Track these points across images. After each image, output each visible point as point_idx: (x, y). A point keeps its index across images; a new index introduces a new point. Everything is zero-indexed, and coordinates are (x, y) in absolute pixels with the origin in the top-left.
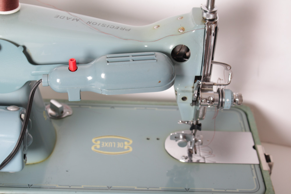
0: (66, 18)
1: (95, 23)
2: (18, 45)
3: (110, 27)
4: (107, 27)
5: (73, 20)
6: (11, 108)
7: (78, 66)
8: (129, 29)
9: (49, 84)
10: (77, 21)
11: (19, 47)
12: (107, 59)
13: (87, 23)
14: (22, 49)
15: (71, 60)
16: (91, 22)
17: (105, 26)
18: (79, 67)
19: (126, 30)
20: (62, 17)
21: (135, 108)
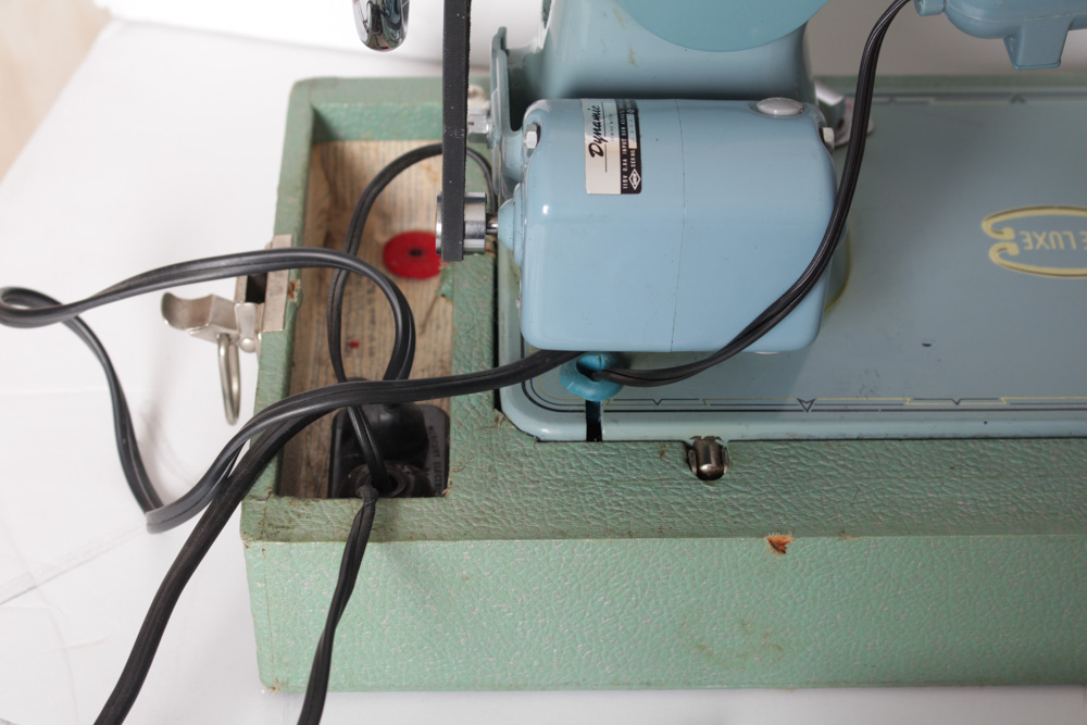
6: (772, 108)
9: (949, 4)
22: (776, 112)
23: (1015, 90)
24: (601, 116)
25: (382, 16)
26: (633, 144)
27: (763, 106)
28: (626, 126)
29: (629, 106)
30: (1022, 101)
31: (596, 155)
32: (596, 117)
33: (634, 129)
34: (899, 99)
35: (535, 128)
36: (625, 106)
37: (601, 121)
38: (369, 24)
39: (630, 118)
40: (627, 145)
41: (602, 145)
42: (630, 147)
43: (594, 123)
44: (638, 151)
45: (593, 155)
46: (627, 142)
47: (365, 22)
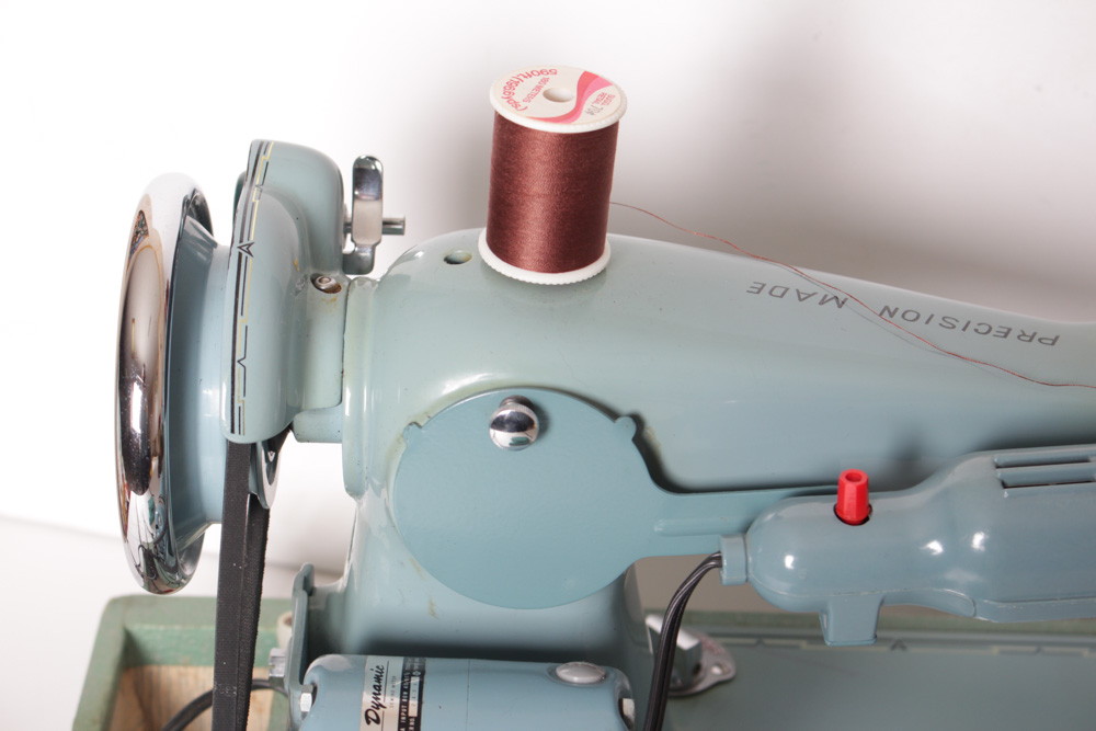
0: (792, 294)
1: (914, 316)
2: (613, 414)
3: (976, 330)
4: (964, 329)
5: (822, 303)
6: (572, 674)
7: (876, 498)
8: (1053, 338)
9: (752, 576)
10: (840, 306)
11: (619, 420)
12: (1000, 473)
13: (881, 315)
14: (632, 429)
15: (850, 477)
16: (897, 309)
17: (954, 327)
18: (880, 504)
19: (1040, 340)
20: (778, 292)
21: (995, 650)
22: (576, 679)
23: (897, 635)
24: (384, 678)
25: (155, 561)
26: (413, 712)
27: (564, 672)
28: (408, 690)
29: (416, 667)
30: (904, 648)
31: (372, 723)
32: (378, 679)
33: (416, 695)
34: (768, 641)
35: (311, 689)
36: (412, 666)
37: (383, 683)
38: (142, 569)
39: (415, 681)
40: (407, 713)
41: (380, 712)
42: (410, 714)
43: (375, 687)
44: (418, 719)
45: (368, 723)
46: (407, 709)
47: (138, 567)
